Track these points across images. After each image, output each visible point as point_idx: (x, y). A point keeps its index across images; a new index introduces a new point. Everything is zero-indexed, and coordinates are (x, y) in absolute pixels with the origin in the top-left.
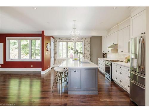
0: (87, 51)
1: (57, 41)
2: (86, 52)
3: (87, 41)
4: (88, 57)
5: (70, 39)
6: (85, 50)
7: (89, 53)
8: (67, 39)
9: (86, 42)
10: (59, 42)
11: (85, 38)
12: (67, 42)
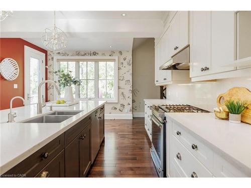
0: (124, 82)
1: (53, 58)
2: (122, 84)
3: (125, 59)
4: (127, 96)
5: (83, 53)
6: (119, 80)
7: (129, 87)
8: (78, 54)
9: (122, 60)
10: (59, 60)
11: (121, 53)
12: (78, 61)
